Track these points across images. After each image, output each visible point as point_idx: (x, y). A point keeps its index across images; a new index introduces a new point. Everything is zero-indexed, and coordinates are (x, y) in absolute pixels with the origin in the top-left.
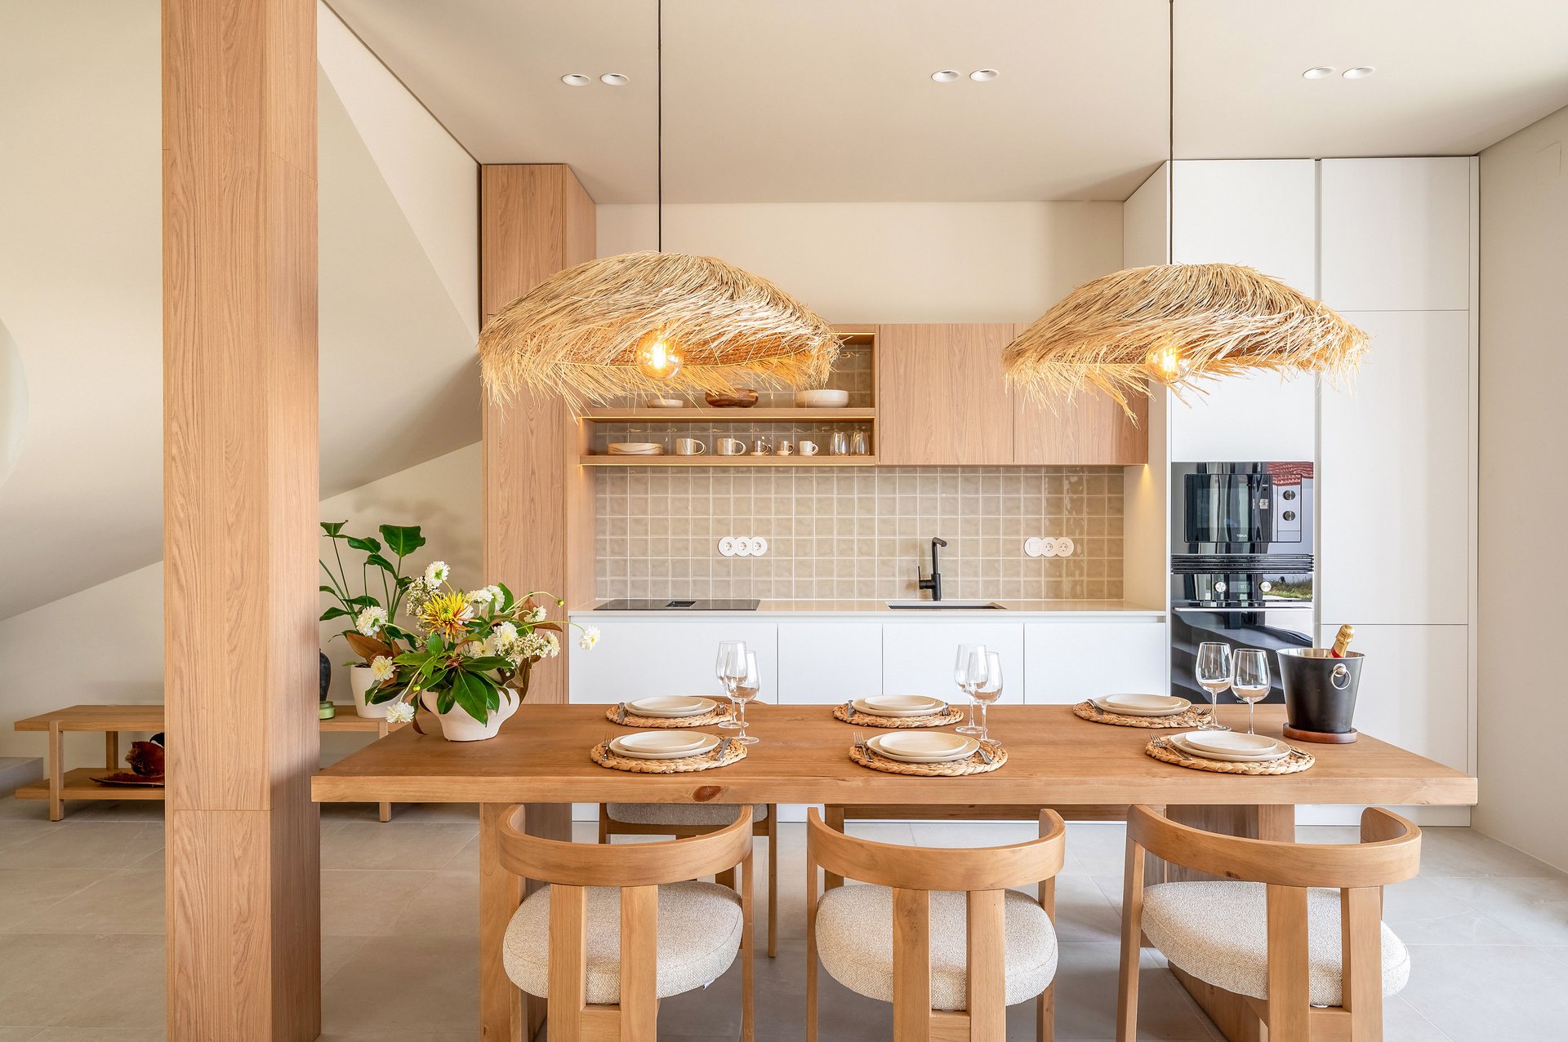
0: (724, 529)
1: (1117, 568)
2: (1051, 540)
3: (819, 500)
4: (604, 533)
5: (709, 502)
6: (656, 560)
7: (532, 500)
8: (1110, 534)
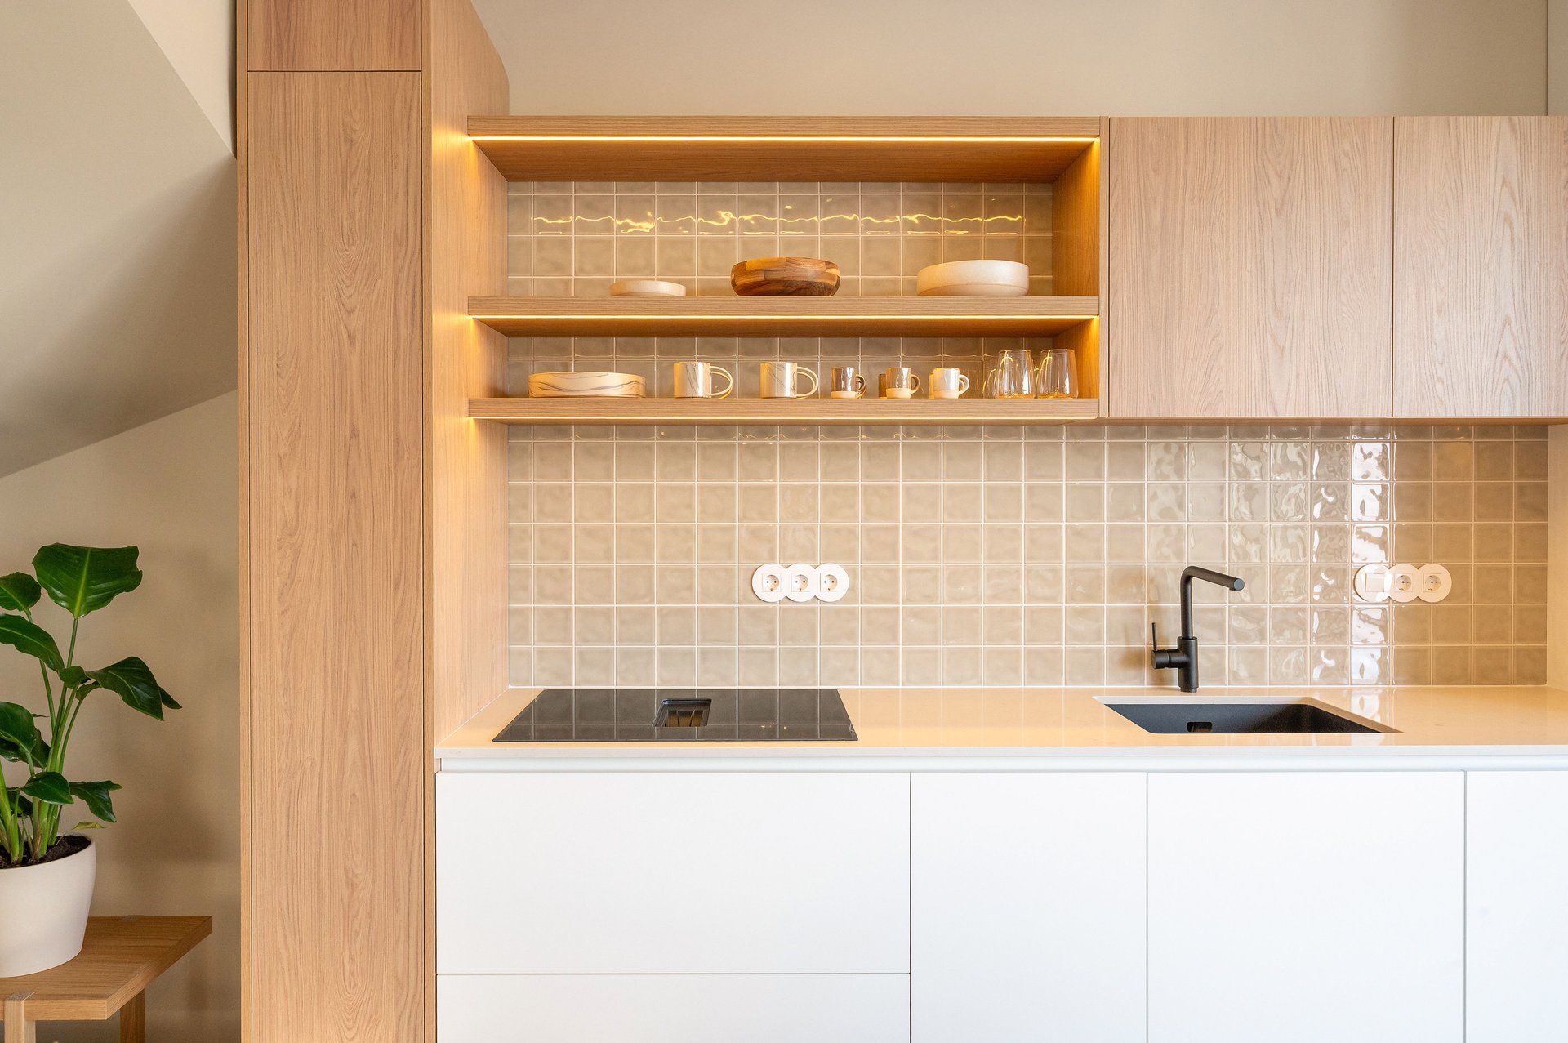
0: (764, 546)
1: (1535, 625)
2: (1406, 568)
3: (950, 491)
4: (524, 555)
5: (734, 494)
6: (629, 610)
7: (352, 495)
8: (1520, 557)
